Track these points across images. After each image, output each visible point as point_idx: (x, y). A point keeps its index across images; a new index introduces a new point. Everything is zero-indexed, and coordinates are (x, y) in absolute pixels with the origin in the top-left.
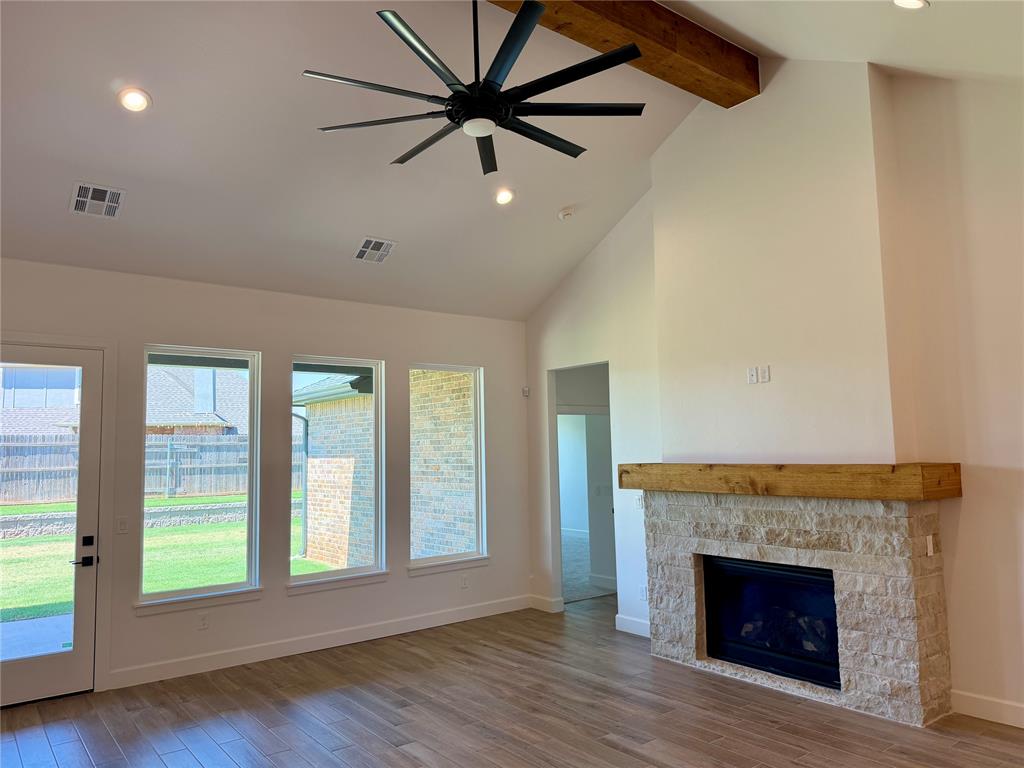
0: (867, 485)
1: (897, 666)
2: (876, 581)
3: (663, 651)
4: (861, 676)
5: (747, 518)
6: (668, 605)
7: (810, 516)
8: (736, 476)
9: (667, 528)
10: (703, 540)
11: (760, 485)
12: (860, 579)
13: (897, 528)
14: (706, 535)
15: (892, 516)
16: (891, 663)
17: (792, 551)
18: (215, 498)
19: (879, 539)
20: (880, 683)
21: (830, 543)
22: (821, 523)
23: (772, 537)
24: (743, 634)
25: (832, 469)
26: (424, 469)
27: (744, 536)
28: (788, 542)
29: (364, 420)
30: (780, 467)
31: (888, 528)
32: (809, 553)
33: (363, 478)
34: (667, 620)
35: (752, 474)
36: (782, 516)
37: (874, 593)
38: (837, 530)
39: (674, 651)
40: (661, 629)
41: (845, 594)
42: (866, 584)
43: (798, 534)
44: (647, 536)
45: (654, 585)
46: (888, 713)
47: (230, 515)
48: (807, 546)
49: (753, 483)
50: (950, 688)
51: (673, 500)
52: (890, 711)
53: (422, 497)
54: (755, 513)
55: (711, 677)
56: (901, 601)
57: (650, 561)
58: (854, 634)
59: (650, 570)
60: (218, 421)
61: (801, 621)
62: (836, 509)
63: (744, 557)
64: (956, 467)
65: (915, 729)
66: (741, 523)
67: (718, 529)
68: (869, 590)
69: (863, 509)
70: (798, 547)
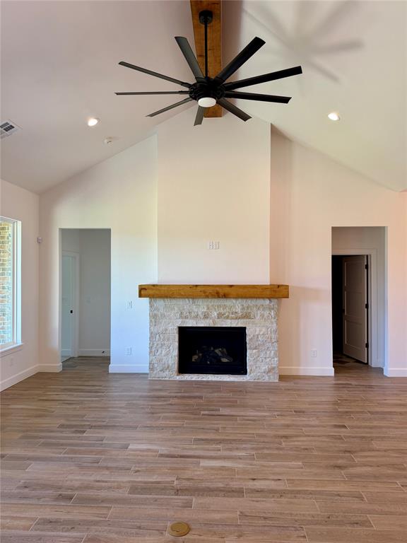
0: (268, 292)
1: (270, 361)
2: (264, 330)
3: (157, 376)
4: (256, 367)
5: (208, 308)
6: (161, 353)
7: (237, 305)
8: (210, 290)
9: (163, 316)
10: (184, 320)
11: (221, 294)
12: (258, 329)
13: (273, 309)
14: (186, 317)
15: (272, 304)
16: (268, 360)
17: (229, 321)
19: (266, 313)
20: (264, 368)
22: (243, 309)
23: (220, 316)
24: (193, 360)
25: (254, 287)
27: (206, 317)
28: (227, 317)
30: (231, 286)
31: (270, 309)
32: (237, 321)
34: (160, 360)
35: (218, 289)
36: (225, 307)
37: (263, 334)
38: (249, 311)
39: (164, 374)
40: (156, 365)
41: (252, 336)
42: (260, 331)
43: (232, 314)
44: (151, 321)
45: (153, 344)
46: (267, 379)
48: (236, 318)
49: (218, 293)
51: (168, 302)
54: (212, 306)
56: (273, 336)
57: (151, 333)
58: (254, 351)
59: (151, 338)
61: (217, 351)
62: (250, 302)
63: (206, 326)
65: (275, 383)
66: (205, 310)
67: (193, 315)
68: (261, 333)
69: (260, 302)
70: (232, 318)
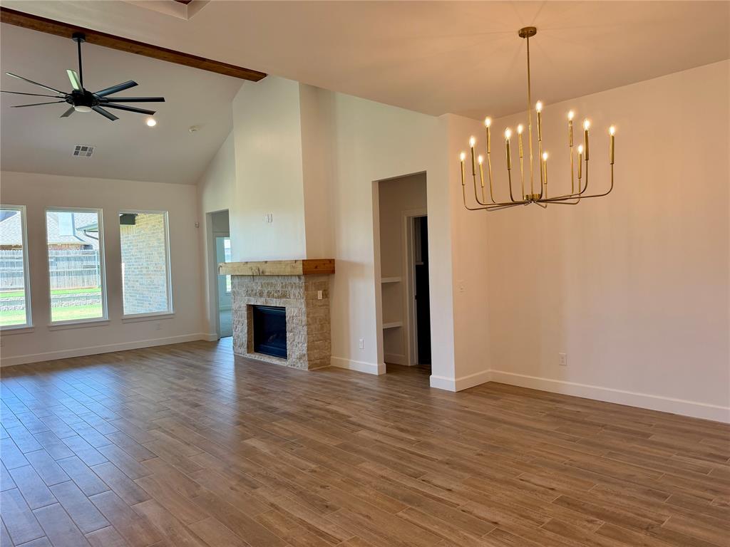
0: (289, 269)
1: (302, 346)
2: (296, 311)
3: (237, 351)
4: (292, 352)
6: (239, 329)
8: (254, 267)
9: (238, 293)
10: (249, 297)
12: (293, 310)
13: (302, 287)
15: (301, 282)
16: (300, 345)
18: (67, 291)
19: (297, 292)
20: (297, 354)
21: (284, 296)
23: (269, 295)
25: (280, 262)
26: (155, 269)
27: (261, 294)
28: (274, 297)
29: (128, 240)
30: (266, 262)
31: (299, 287)
32: (279, 300)
33: (130, 275)
35: (258, 266)
38: (286, 289)
39: (240, 351)
40: (237, 341)
41: (289, 317)
42: (294, 312)
43: (276, 292)
47: (76, 301)
48: (278, 297)
50: (331, 355)
51: (240, 279)
52: (299, 365)
53: (155, 285)
55: (251, 360)
60: (77, 241)
63: (261, 304)
64: (334, 260)
65: (306, 371)
67: (254, 292)
68: (295, 315)
69: (293, 280)
